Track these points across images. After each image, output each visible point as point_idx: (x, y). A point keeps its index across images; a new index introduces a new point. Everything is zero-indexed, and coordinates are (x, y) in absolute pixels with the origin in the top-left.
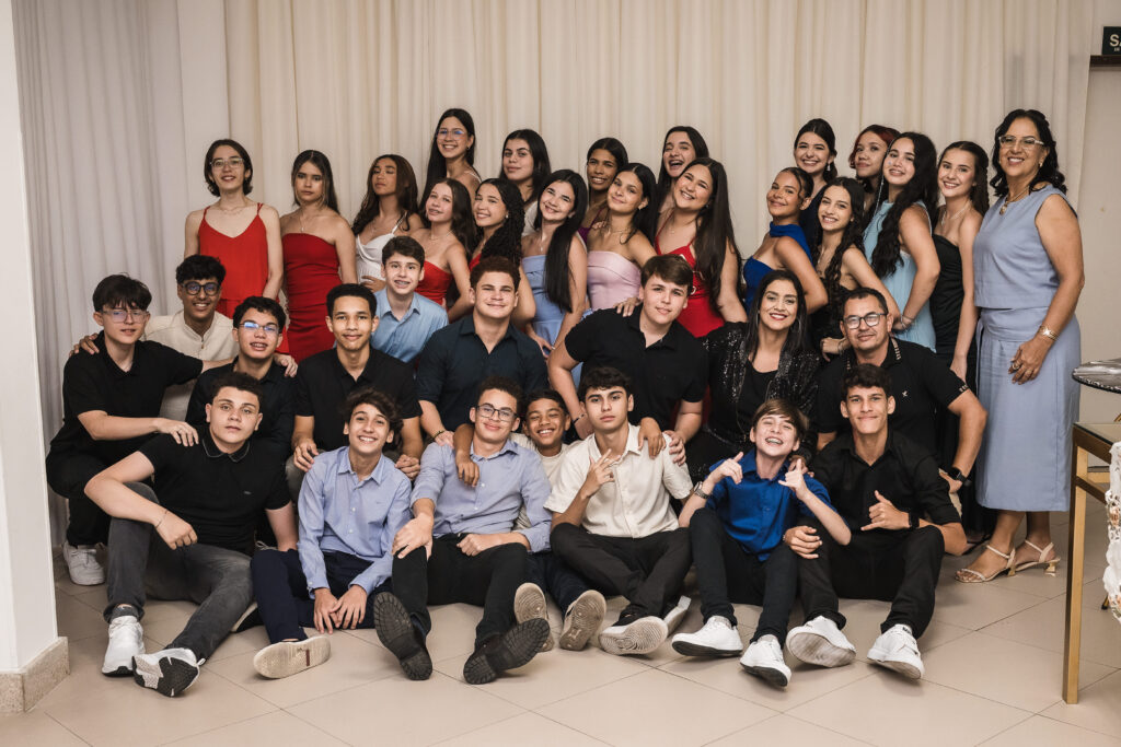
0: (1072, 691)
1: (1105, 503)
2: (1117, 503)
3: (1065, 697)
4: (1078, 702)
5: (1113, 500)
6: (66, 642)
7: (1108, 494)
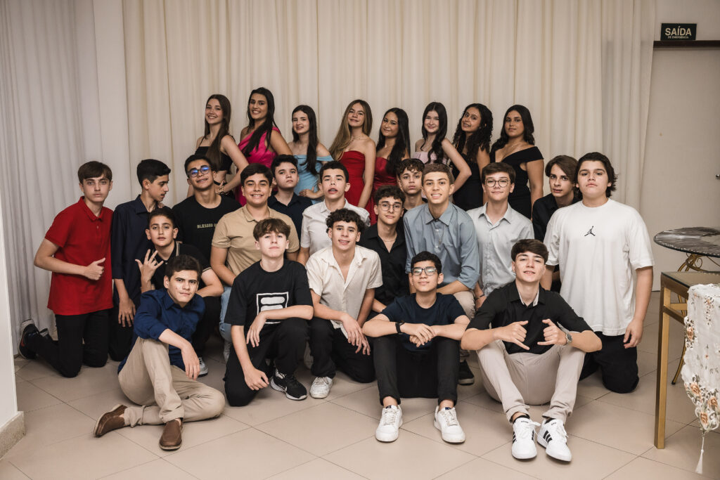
0: (661, 440)
1: (684, 324)
2: (692, 324)
3: (656, 444)
4: (664, 448)
5: (689, 322)
6: (23, 415)
7: (686, 319)
